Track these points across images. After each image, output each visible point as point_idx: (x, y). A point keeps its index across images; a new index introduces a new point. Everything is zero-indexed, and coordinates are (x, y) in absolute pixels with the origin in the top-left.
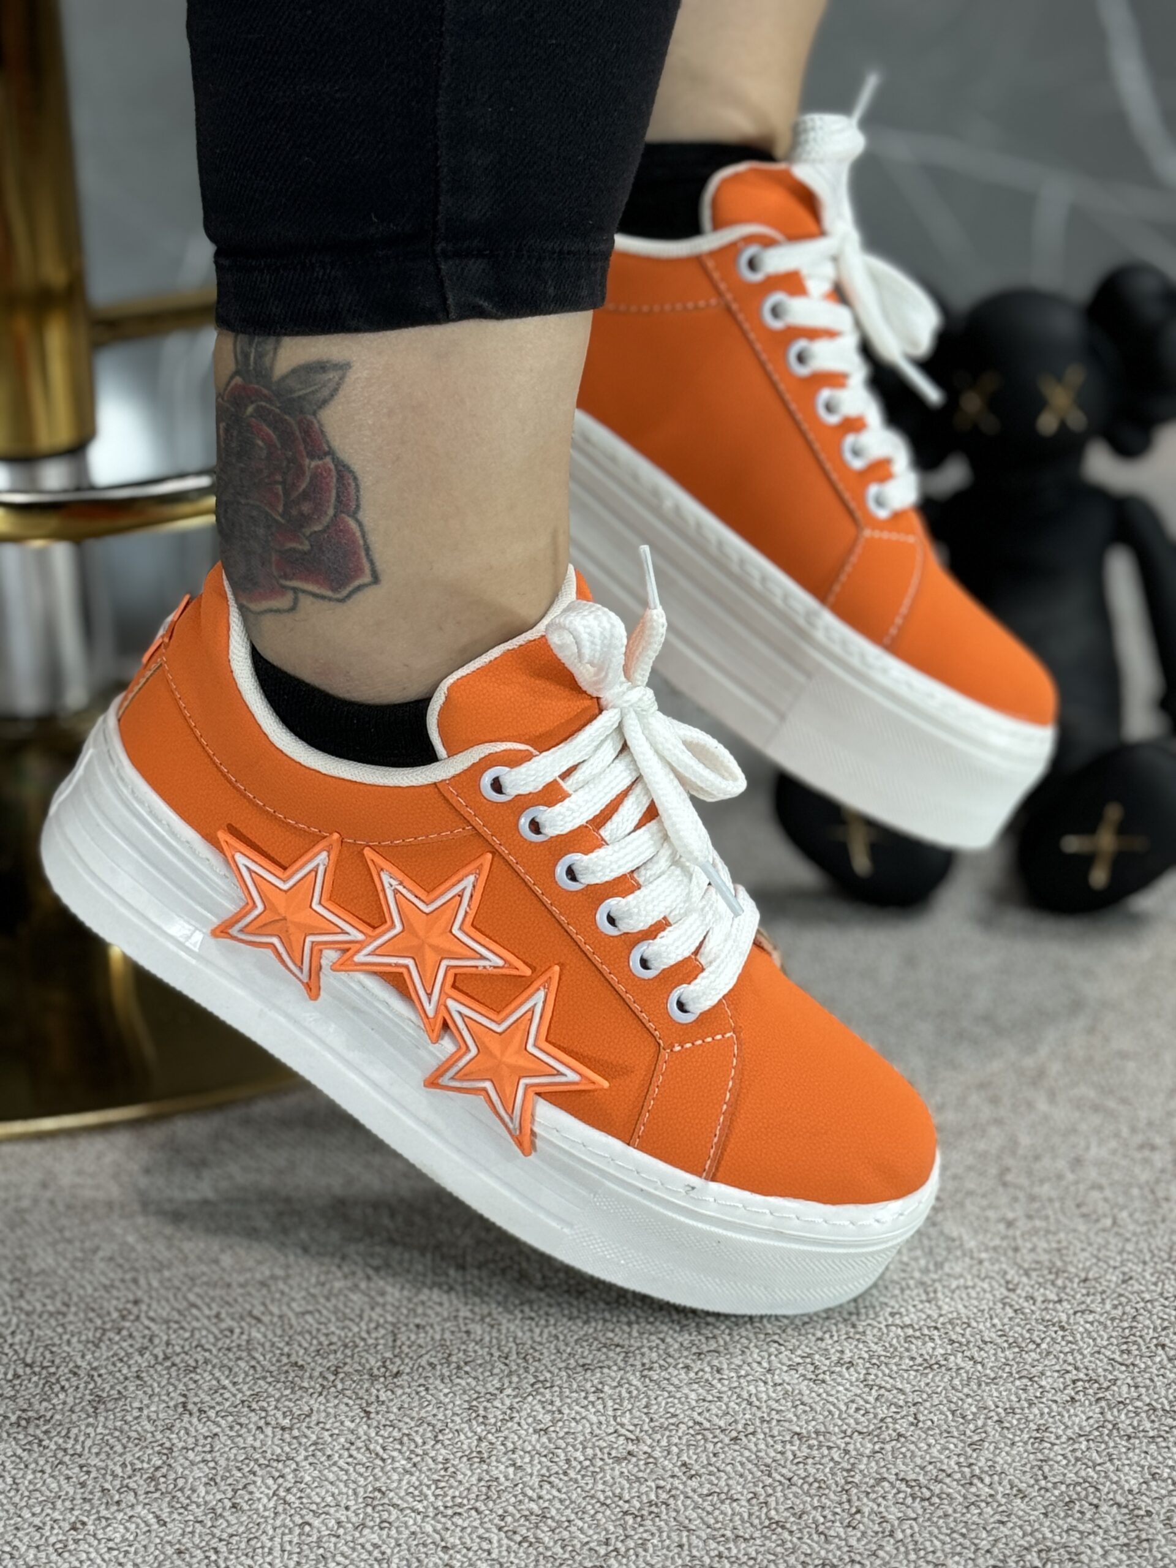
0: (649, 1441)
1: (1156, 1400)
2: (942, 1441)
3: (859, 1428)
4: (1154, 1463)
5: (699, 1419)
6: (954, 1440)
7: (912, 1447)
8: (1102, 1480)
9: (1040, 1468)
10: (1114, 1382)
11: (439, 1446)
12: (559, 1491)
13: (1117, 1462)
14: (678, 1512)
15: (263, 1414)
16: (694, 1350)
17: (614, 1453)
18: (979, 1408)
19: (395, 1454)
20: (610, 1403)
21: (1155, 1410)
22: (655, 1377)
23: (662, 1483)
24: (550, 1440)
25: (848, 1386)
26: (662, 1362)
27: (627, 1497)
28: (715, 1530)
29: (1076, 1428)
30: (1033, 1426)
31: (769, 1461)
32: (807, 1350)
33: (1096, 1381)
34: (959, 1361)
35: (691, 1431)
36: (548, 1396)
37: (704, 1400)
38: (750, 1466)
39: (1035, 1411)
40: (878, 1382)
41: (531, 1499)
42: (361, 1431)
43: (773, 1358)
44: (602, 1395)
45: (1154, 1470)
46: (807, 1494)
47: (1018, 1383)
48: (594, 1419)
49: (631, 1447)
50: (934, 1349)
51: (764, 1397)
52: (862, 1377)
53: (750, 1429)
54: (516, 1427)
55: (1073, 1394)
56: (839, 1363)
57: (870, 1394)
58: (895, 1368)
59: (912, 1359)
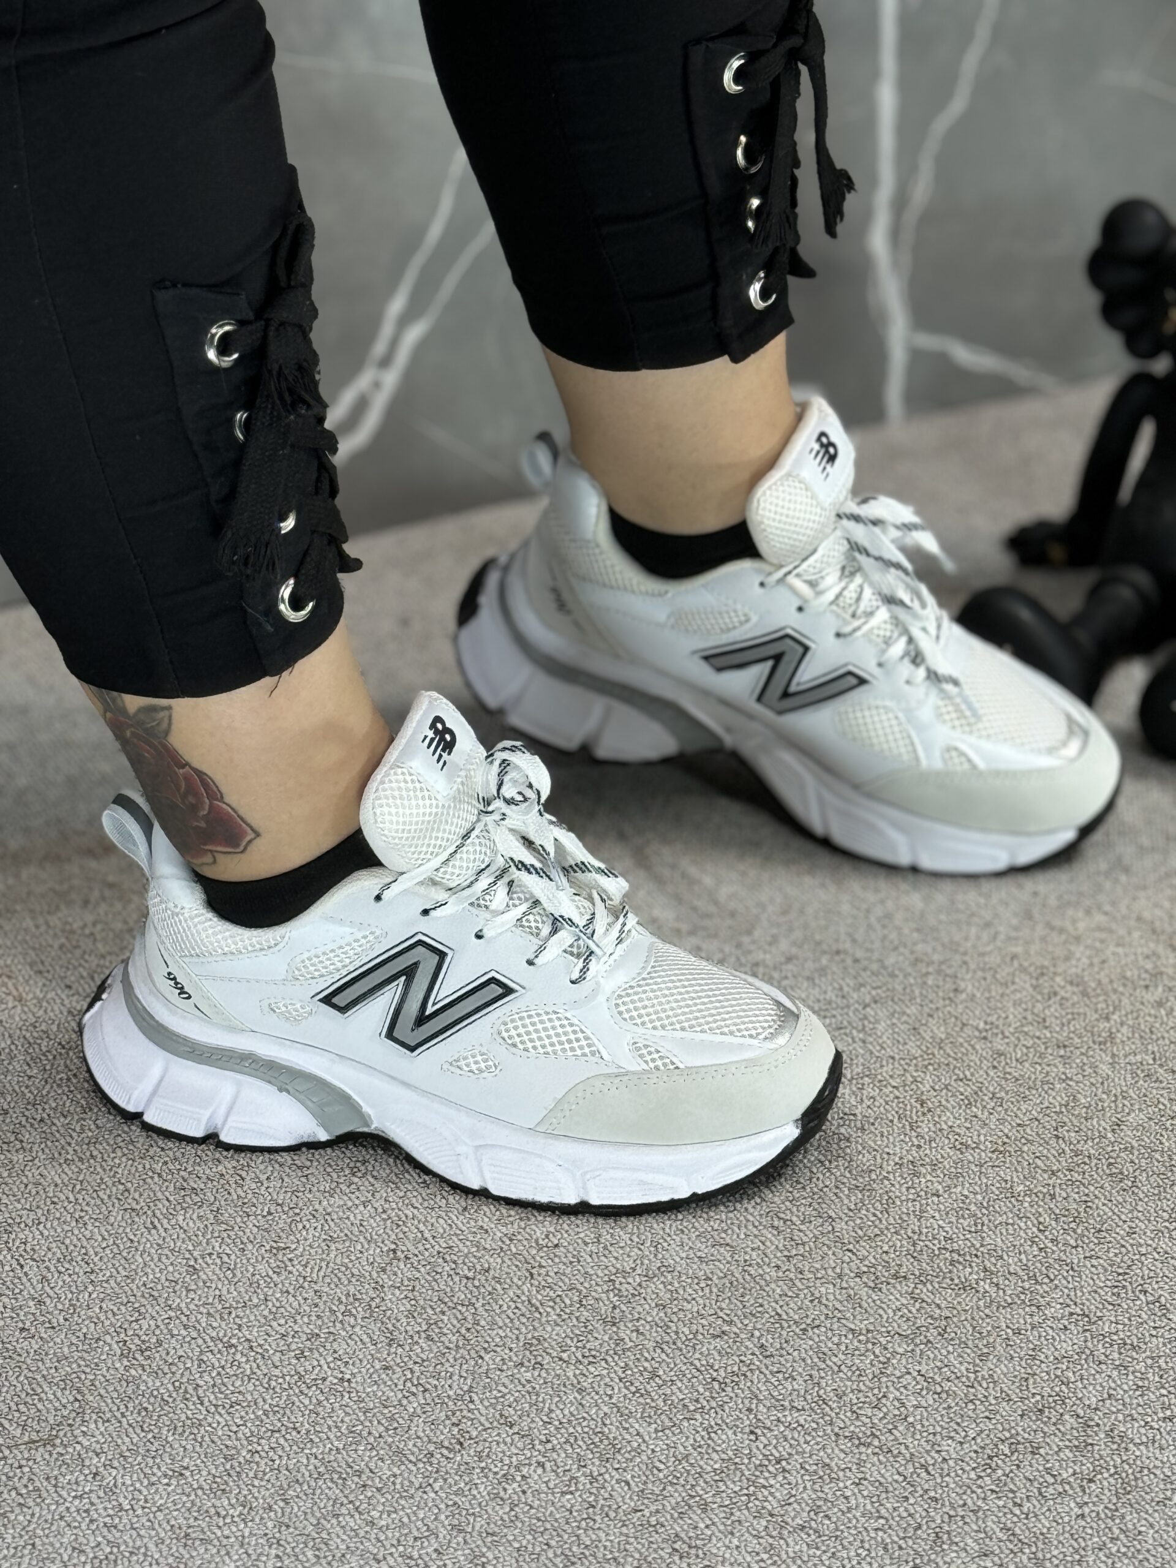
0: (740, 1325)
1: (1129, 1337)
2: (960, 1350)
3: (900, 1331)
4: (1113, 1385)
5: (779, 1311)
6: (968, 1351)
7: (936, 1352)
8: (1071, 1395)
9: (1026, 1380)
10: (1100, 1318)
11: (582, 1309)
12: (667, 1355)
13: (1086, 1382)
14: (752, 1381)
15: (454, 1266)
16: (786, 1253)
17: (711, 1331)
18: (993, 1326)
19: (549, 1310)
20: (715, 1290)
21: (1125, 1344)
22: (752, 1272)
23: (742, 1358)
24: (666, 1313)
25: (898, 1296)
26: (760, 1261)
27: (716, 1367)
28: (778, 1400)
29: (1063, 1351)
30: (1031, 1346)
31: (826, 1350)
32: (873, 1261)
33: (1087, 1316)
34: (987, 1287)
35: (772, 1320)
36: (670, 1277)
37: (786, 1295)
38: (811, 1353)
39: (1035, 1333)
40: (922, 1296)
41: (646, 1360)
42: (525, 1288)
43: (845, 1265)
44: (709, 1282)
45: (1112, 1392)
46: (849, 1379)
47: (1027, 1309)
48: (701, 1301)
49: (726, 1328)
50: (970, 1274)
51: (831, 1297)
52: (910, 1290)
53: (817, 1322)
54: (643, 1302)
55: (1066, 1323)
56: (896, 1276)
57: (914, 1306)
58: (937, 1286)
59: (952, 1280)
